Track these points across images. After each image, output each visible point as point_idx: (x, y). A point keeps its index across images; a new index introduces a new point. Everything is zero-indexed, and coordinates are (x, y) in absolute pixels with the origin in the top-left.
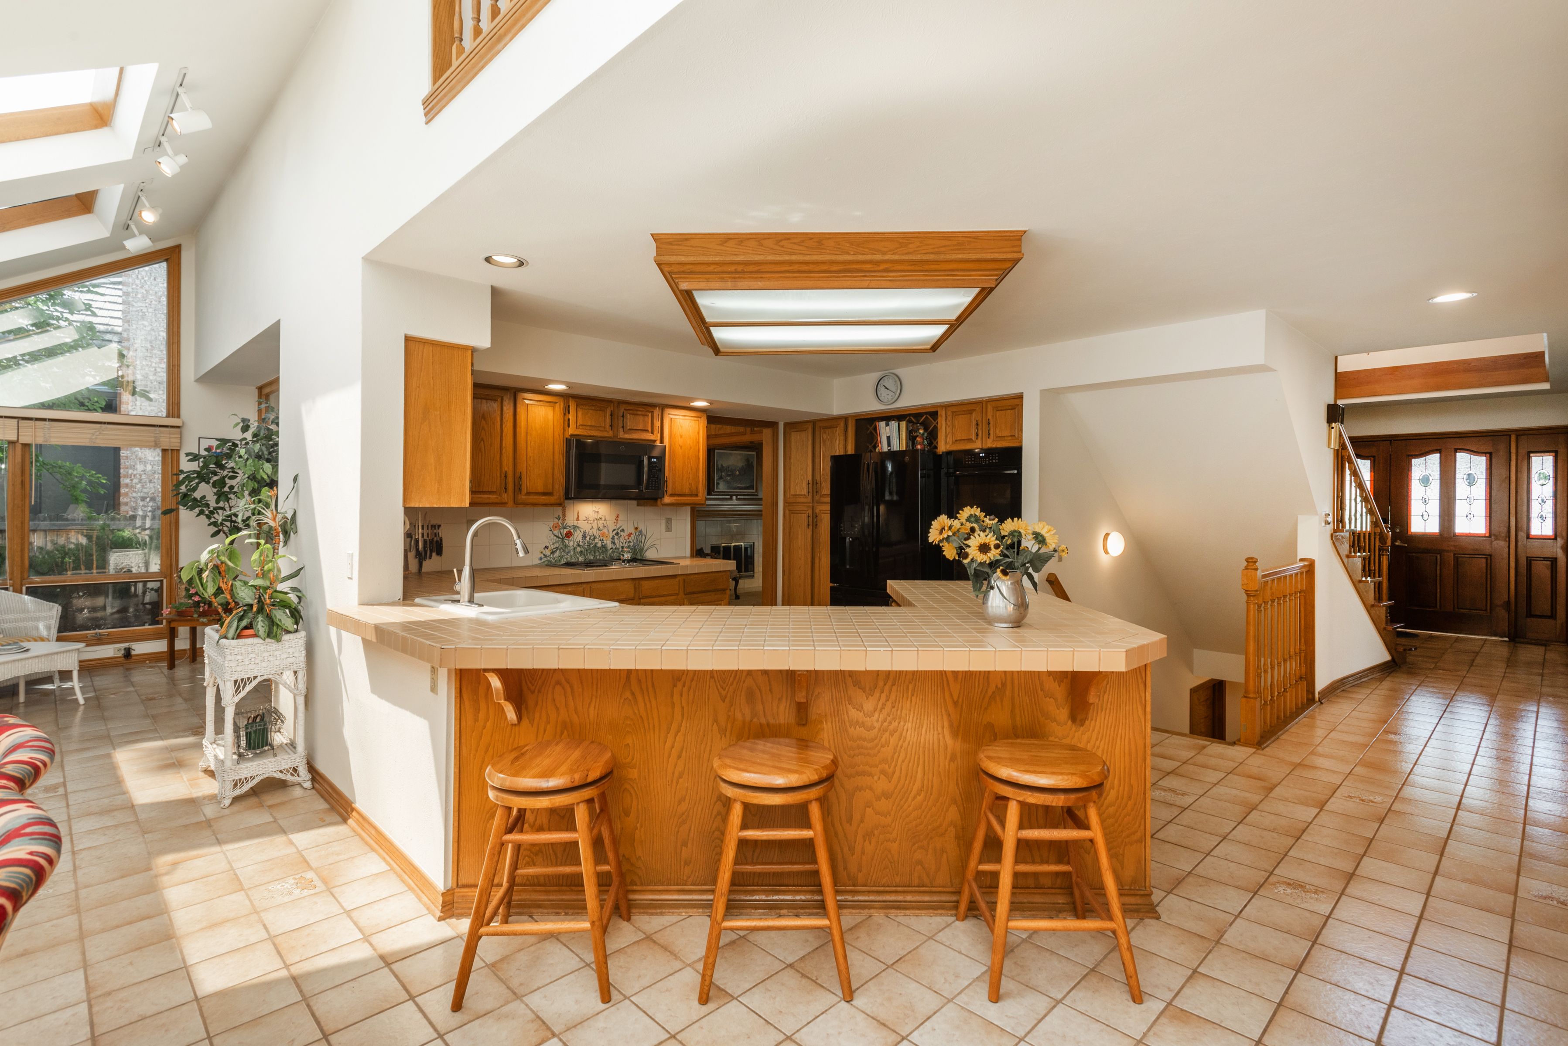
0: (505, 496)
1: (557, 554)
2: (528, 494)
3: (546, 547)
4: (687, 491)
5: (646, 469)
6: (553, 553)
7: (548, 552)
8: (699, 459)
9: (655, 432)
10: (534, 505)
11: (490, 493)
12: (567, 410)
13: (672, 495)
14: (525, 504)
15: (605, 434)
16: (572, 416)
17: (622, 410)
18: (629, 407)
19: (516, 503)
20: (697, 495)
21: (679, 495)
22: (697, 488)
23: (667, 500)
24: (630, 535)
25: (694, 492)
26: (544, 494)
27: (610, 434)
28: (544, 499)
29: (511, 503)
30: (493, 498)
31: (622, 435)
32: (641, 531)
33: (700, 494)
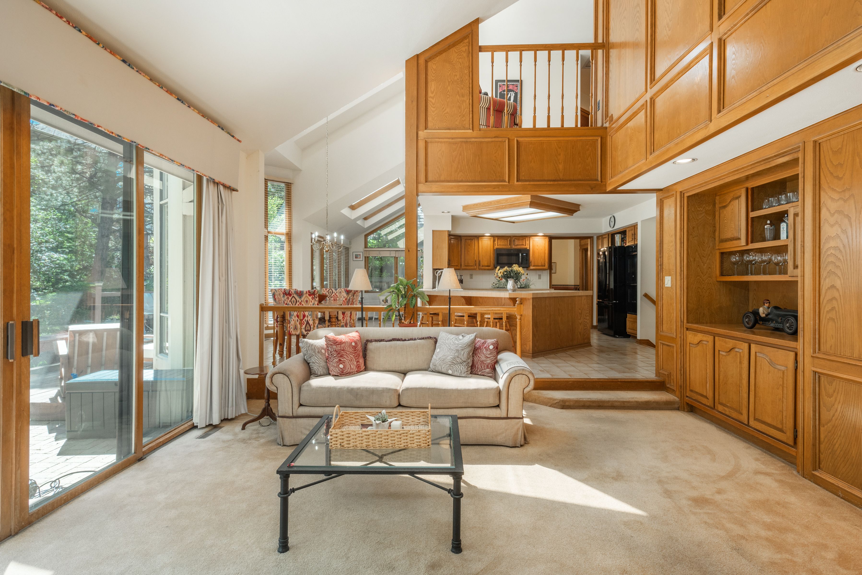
0: (475, 267)
1: (497, 285)
2: (483, 266)
3: (494, 283)
4: (540, 265)
5: (520, 258)
6: (496, 285)
7: (494, 284)
8: (545, 253)
9: (527, 245)
10: (485, 269)
11: (471, 266)
12: (494, 241)
13: (534, 266)
14: (482, 269)
15: (508, 247)
16: (496, 242)
17: (514, 239)
18: (516, 238)
19: (479, 269)
20: (544, 266)
21: (537, 266)
22: (545, 264)
23: (531, 268)
24: (524, 280)
25: (543, 265)
26: (487, 266)
27: (509, 247)
28: (487, 268)
29: (477, 269)
30: (472, 268)
31: (514, 247)
32: (528, 279)
33: (546, 266)
